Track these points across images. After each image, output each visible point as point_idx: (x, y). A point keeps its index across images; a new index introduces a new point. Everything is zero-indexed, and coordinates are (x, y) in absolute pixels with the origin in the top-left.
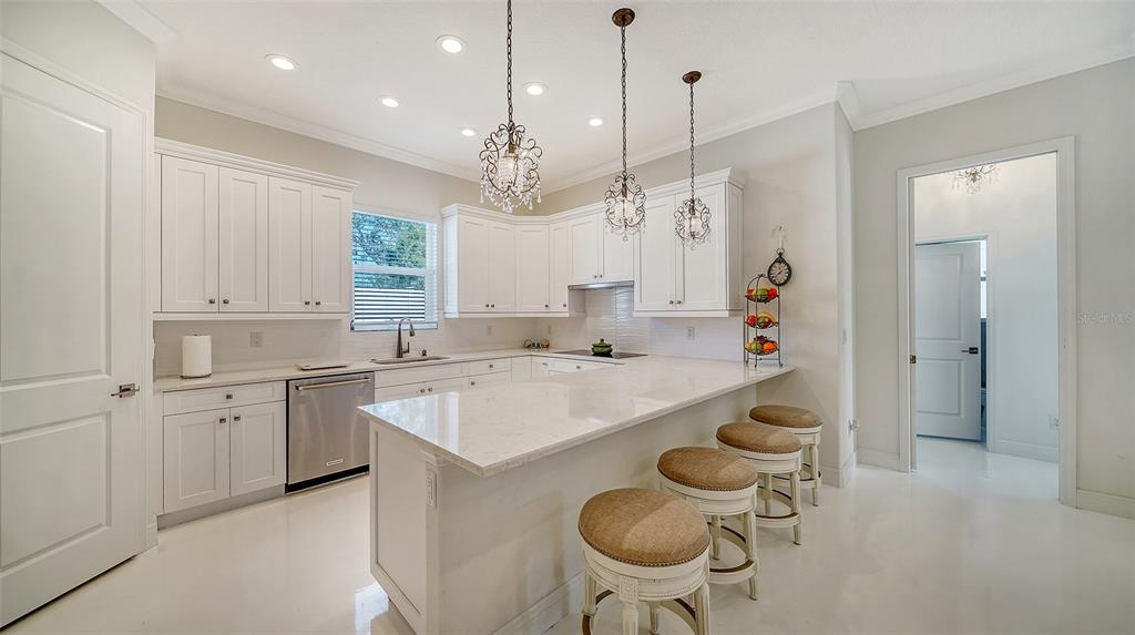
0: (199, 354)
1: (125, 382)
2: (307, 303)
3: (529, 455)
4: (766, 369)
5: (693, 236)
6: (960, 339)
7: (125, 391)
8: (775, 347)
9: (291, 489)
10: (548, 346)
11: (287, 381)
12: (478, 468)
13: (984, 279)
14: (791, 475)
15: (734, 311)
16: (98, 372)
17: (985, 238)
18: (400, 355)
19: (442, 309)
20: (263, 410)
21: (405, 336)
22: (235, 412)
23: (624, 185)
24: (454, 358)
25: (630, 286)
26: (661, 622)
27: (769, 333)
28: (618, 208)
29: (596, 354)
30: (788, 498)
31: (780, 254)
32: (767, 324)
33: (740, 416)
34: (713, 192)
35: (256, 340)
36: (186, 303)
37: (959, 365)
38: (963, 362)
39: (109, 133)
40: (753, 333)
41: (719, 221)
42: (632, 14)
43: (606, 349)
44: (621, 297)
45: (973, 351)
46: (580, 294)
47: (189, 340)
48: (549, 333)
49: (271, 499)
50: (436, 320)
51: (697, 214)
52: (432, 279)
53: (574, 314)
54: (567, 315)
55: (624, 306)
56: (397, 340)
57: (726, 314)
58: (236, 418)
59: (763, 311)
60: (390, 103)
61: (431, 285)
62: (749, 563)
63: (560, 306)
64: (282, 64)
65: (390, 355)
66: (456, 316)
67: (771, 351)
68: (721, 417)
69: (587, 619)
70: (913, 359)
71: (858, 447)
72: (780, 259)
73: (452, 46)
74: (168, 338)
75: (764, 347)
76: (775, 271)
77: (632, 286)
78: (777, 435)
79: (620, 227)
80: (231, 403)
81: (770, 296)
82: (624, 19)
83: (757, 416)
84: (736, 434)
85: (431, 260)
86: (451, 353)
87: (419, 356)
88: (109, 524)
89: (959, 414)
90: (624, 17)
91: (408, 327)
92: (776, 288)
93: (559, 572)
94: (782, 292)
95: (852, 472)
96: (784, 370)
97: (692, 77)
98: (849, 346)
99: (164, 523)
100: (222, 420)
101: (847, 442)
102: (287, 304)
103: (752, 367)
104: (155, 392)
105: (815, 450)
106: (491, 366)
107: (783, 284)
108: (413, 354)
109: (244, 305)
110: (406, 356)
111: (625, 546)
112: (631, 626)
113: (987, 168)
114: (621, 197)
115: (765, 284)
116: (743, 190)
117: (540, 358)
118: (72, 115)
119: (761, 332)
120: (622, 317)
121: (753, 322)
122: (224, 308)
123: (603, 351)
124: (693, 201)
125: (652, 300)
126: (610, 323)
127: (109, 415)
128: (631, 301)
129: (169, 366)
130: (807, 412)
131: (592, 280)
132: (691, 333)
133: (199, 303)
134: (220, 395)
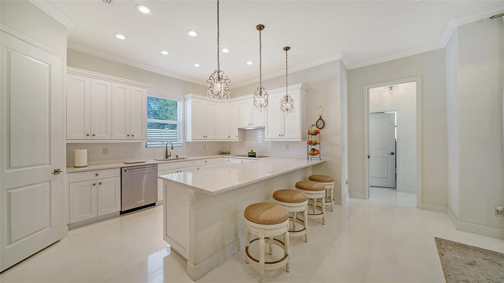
0: (82, 157)
1: (56, 168)
2: (128, 136)
3: (227, 188)
4: (315, 161)
5: (287, 110)
6: (388, 149)
7: (56, 172)
8: (318, 153)
9: (122, 213)
10: (229, 153)
11: (121, 168)
12: (211, 192)
13: (396, 126)
14: (322, 199)
15: (303, 139)
16: (46, 164)
17: (396, 111)
18: (167, 157)
20: (111, 182)
21: (169, 150)
22: (100, 181)
23: (261, 91)
24: (190, 158)
25: (263, 129)
26: (273, 250)
27: (316, 147)
28: (258, 100)
29: (249, 156)
30: (320, 208)
31: (321, 117)
32: (315, 144)
33: (305, 179)
34: (295, 92)
35: (105, 151)
36: (77, 136)
37: (388, 159)
38: (389, 158)
39: (50, 65)
40: (311, 147)
41: (297, 104)
42: (264, 27)
43: (254, 154)
44: (260, 133)
45: (392, 154)
46: (243, 131)
47: (77, 151)
48: (230, 148)
49: (115, 217)
50: (182, 142)
51: (289, 101)
52: (180, 125)
53: (240, 140)
54: (238, 140)
55: (261, 136)
56: (165, 151)
57: (300, 140)
58: (100, 184)
59: (314, 138)
60: (165, 53)
61: (180, 127)
62: (305, 229)
63: (235, 137)
64: (120, 37)
66: (191, 141)
67: (316, 154)
68: (298, 179)
69: (247, 248)
70: (369, 157)
71: (350, 191)
72: (321, 119)
73: (193, 34)
74: (72, 149)
75: (314, 152)
76: (318, 123)
77: (264, 129)
78: (316, 185)
79: (259, 107)
80: (98, 177)
81: (317, 133)
82: (260, 28)
83: (311, 179)
84: (302, 185)
85: (180, 117)
86: (189, 156)
87: (175, 158)
88: (50, 226)
89: (388, 178)
90: (260, 27)
91: (171, 145)
92: (319, 130)
93: (236, 234)
94: (321, 132)
95: (347, 200)
96: (321, 161)
97: (287, 49)
98: (346, 152)
99: (71, 227)
100: (94, 184)
101: (345, 189)
102: (119, 136)
103: (310, 160)
104: (67, 172)
105: (332, 191)
106: (206, 162)
107: (322, 128)
108: (173, 157)
109: (102, 136)
110: (169, 158)
111: (260, 219)
112: (262, 246)
113: (395, 85)
114: (259, 96)
115: (315, 129)
116: (307, 92)
117: (226, 158)
118: (26, 55)
119: (313, 147)
120: (260, 141)
121: (310, 143)
122: (93, 138)
123: (252, 155)
124: (287, 96)
125: (272, 134)
126: (255, 144)
127: (50, 182)
128: (264, 135)
129: (71, 163)
130: (329, 177)
131: (248, 126)
132: (287, 147)
133: (83, 136)
134: (93, 174)
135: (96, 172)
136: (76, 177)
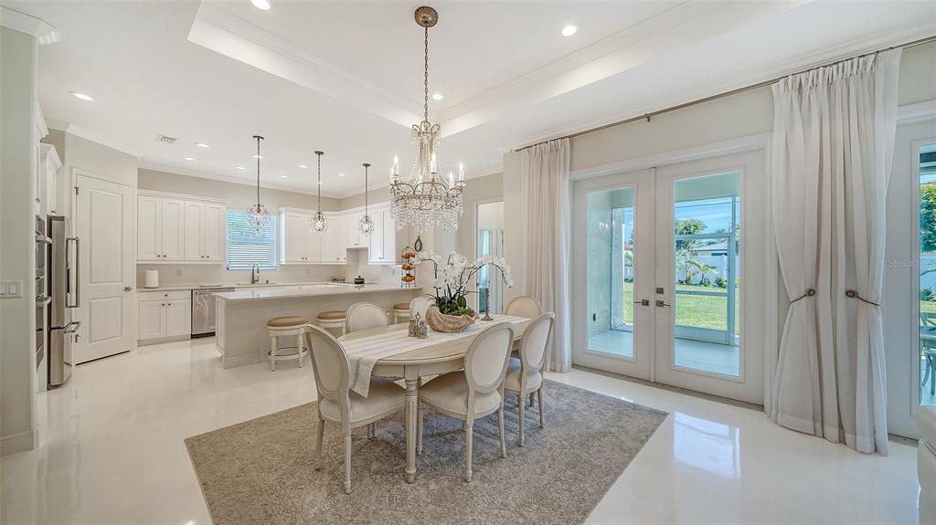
0: (153, 278)
1: (127, 286)
2: (203, 257)
4: (408, 286)
7: (127, 289)
8: (413, 278)
9: (193, 337)
10: (344, 280)
11: (193, 290)
16: (118, 281)
18: (253, 282)
19: (278, 259)
20: (181, 302)
21: (256, 273)
22: (169, 302)
27: (412, 273)
29: (356, 283)
31: (419, 238)
32: (410, 269)
35: (179, 273)
36: (148, 256)
40: (406, 272)
43: (361, 281)
46: (352, 252)
47: (148, 272)
48: (345, 273)
49: (185, 340)
50: (275, 265)
52: (273, 245)
53: (349, 263)
54: (346, 263)
56: (252, 275)
57: (394, 264)
58: (169, 304)
60: (241, 168)
61: (273, 247)
63: (343, 259)
65: (249, 282)
66: (286, 263)
72: (419, 240)
74: (142, 270)
75: (409, 278)
76: (417, 245)
77: (368, 250)
80: (167, 298)
85: (273, 235)
86: (283, 282)
87: (264, 283)
88: (121, 336)
91: (256, 268)
99: (141, 343)
100: (163, 305)
102: (193, 257)
104: (137, 291)
107: (419, 251)
108: (261, 282)
109: (173, 258)
110: (257, 283)
115: (408, 251)
121: (405, 267)
122: (164, 259)
126: (364, 267)
127: (121, 297)
129: (142, 284)
133: (153, 256)
134: (163, 294)
135: (166, 293)
136: (145, 296)
